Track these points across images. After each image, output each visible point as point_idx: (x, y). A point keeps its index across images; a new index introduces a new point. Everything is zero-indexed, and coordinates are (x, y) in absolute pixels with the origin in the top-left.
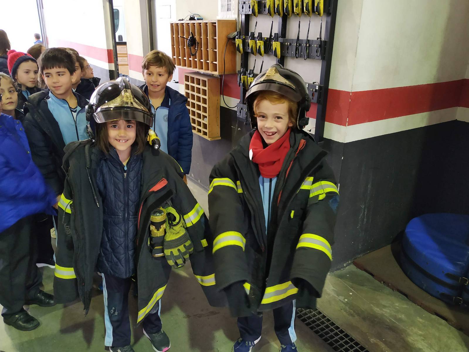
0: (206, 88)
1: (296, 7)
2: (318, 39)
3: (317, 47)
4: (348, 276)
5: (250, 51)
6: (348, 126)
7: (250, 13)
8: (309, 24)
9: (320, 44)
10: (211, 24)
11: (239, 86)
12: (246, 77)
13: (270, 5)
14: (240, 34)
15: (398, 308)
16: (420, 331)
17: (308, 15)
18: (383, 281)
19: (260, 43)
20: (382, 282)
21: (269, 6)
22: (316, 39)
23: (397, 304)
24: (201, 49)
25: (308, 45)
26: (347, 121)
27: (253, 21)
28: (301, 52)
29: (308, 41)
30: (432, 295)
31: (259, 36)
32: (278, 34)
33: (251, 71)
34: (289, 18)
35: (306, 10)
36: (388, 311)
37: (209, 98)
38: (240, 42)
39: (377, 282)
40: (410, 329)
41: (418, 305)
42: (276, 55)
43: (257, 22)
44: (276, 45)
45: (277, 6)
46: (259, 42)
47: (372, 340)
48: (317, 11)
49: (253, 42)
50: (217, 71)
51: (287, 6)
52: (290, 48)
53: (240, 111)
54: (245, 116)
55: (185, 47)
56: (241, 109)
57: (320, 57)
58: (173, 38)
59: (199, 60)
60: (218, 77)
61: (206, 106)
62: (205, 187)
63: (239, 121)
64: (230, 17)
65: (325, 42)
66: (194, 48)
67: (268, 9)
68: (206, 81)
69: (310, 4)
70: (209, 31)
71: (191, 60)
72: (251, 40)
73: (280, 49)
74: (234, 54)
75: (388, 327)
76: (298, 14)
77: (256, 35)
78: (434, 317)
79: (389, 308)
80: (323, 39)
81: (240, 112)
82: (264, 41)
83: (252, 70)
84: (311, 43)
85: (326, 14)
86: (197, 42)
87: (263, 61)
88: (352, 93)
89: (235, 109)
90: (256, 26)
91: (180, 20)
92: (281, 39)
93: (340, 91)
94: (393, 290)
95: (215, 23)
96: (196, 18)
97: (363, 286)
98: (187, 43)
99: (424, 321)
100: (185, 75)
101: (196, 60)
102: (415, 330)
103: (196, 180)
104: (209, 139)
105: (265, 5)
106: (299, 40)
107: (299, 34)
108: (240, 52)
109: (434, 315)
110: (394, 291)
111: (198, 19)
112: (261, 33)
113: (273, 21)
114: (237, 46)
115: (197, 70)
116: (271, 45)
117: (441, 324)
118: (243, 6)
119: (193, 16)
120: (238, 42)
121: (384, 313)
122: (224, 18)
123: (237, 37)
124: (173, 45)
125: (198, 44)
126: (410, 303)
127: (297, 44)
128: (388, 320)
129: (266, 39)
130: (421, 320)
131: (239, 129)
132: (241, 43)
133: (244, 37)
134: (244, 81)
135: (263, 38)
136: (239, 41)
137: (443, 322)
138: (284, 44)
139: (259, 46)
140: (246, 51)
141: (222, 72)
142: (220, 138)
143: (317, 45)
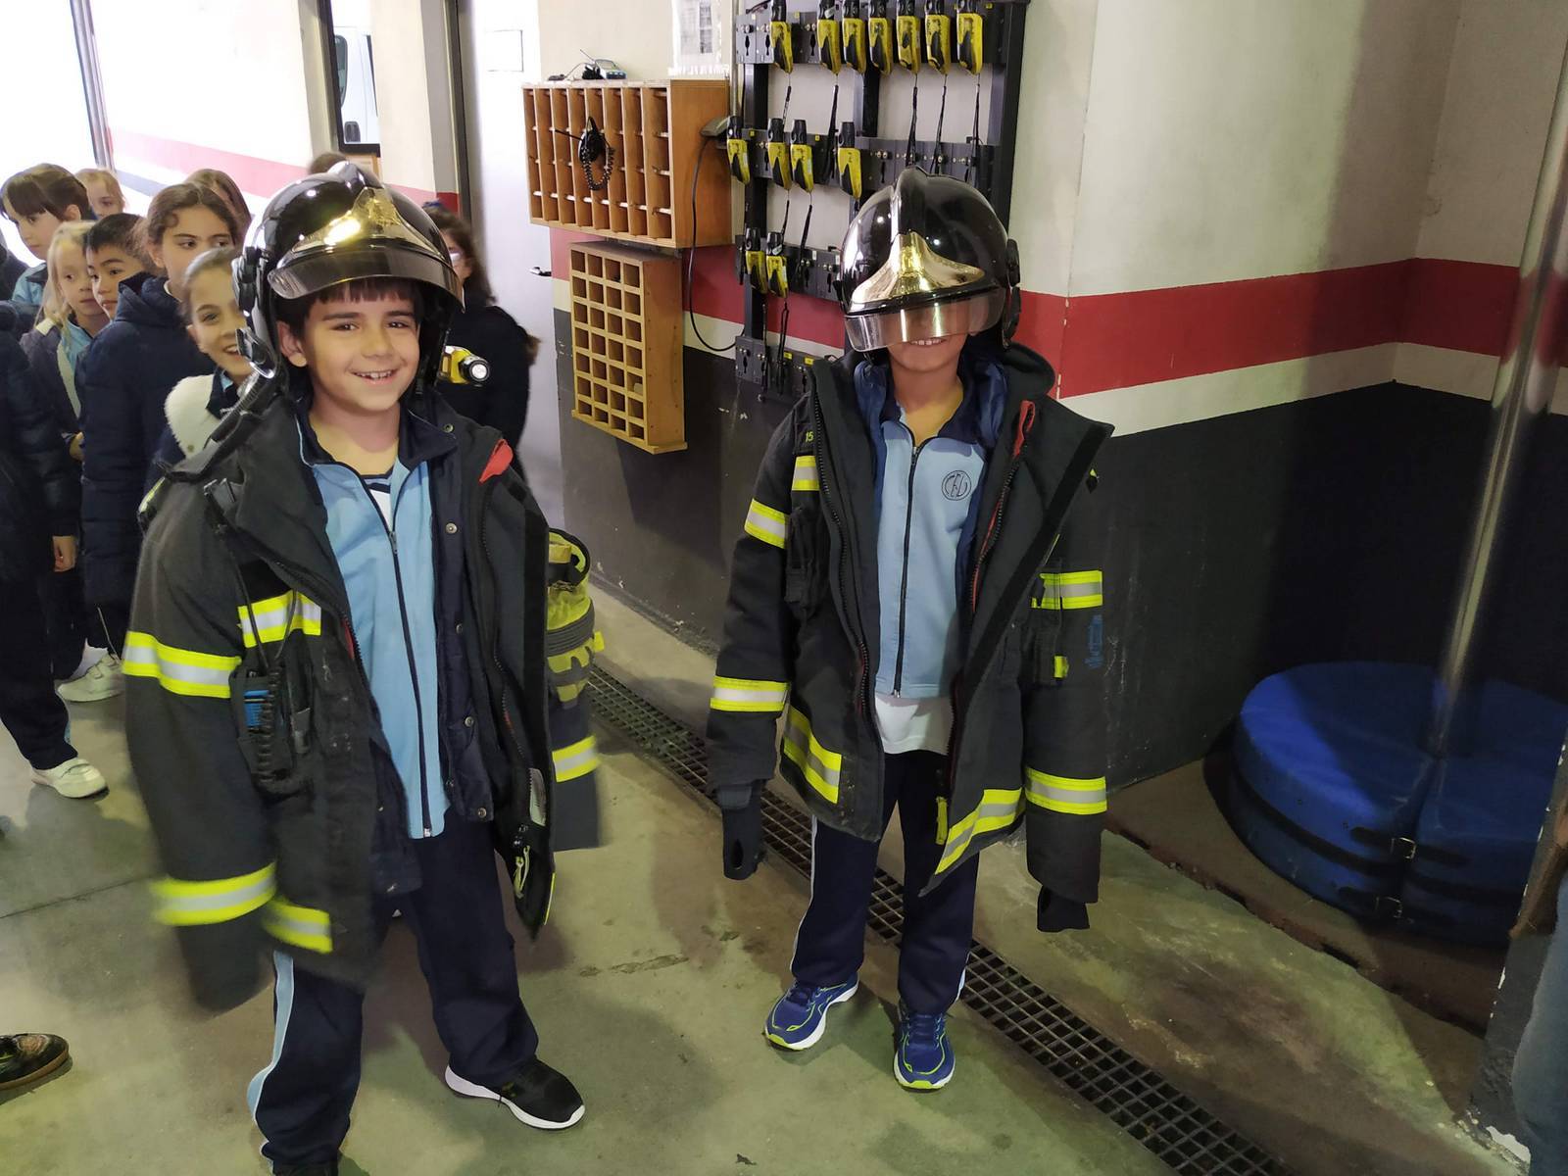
0: (639, 291)
1: (904, 46)
2: (969, 139)
3: (967, 165)
5: (769, 175)
7: (770, 60)
8: (944, 97)
9: (974, 156)
10: (652, 91)
11: (742, 283)
12: (760, 254)
13: (827, 38)
14: (739, 124)
15: (1216, 934)
17: (938, 68)
18: (1173, 862)
19: (802, 151)
20: (1173, 865)
21: (826, 41)
22: (965, 141)
23: (1214, 925)
24: (623, 169)
25: (940, 158)
27: (780, 83)
29: (941, 146)
30: (1316, 897)
31: (796, 129)
32: (852, 123)
33: (776, 236)
34: (887, 77)
35: (933, 55)
36: (1187, 944)
37: (648, 321)
38: (740, 147)
39: (1157, 865)
40: (1249, 989)
41: (1276, 927)
42: (847, 188)
43: (790, 88)
44: (848, 158)
45: (850, 41)
46: (798, 149)
47: (1137, 1022)
48: (963, 58)
49: (779, 147)
50: (670, 237)
51: (879, 41)
52: (889, 166)
53: (745, 359)
54: (761, 375)
55: (571, 164)
56: (748, 353)
58: (531, 136)
59: (617, 204)
60: (676, 255)
61: (641, 346)
62: (640, 601)
63: (742, 391)
64: (711, 72)
65: (989, 149)
66: (601, 167)
67: (823, 49)
68: (638, 268)
69: (944, 38)
70: (646, 115)
71: (590, 204)
72: (772, 141)
73: (859, 170)
74: (723, 185)
75: (1183, 985)
76: (910, 67)
77: (789, 128)
78: (1321, 957)
79: (1191, 937)
80: (983, 141)
81: (745, 364)
82: (812, 147)
83: (778, 234)
84: (949, 153)
85: (990, 65)
86: (610, 148)
87: (811, 207)
88: (1071, 299)
89: (731, 354)
90: (788, 99)
91: (553, 79)
92: (861, 141)
93: (1035, 295)
94: (1204, 887)
95: (665, 90)
96: (603, 73)
97: (1116, 876)
98: (576, 148)
99: (1289, 969)
100: (573, 251)
101: (605, 202)
102: (1263, 992)
103: (610, 580)
104: (651, 450)
105: (813, 37)
106: (914, 145)
107: (913, 125)
108: (740, 178)
109: (1320, 951)
110: (1209, 887)
111: (611, 77)
112: (804, 122)
113: (837, 87)
114: (731, 161)
115: (609, 234)
116: (834, 159)
117: (1340, 976)
118: (747, 38)
119: (594, 66)
120: (736, 147)
121: (1173, 949)
122: (692, 73)
123: (731, 132)
124: (532, 157)
126: (1254, 921)
127: (908, 155)
128: (1185, 969)
129: (817, 139)
130: (1281, 966)
131: (742, 416)
132: (743, 152)
133: (752, 134)
134: (754, 268)
135: (810, 135)
136: (737, 145)
137: (1346, 968)
138: (871, 154)
139: (797, 159)
140: (761, 175)
141: (686, 241)
142: (684, 447)
143: (967, 159)
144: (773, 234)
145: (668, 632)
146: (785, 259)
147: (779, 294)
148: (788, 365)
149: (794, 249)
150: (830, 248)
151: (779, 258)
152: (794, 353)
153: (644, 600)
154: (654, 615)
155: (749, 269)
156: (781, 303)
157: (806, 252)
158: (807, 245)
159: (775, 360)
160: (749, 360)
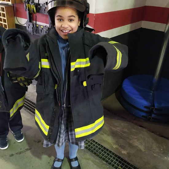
0: (5, 13)
11: (26, 11)
12: (29, 5)
37: (7, 19)
50: (10, 1)
54: (32, 30)
56: (29, 25)
60: (12, 5)
61: (6, 24)
68: (4, 8)
89: (25, 25)
134: (29, 8)
141: (13, 2)
147: (34, 13)
148: (38, 27)
149: (37, 4)
151: (34, 6)
152: (38, 25)
155: (27, 8)
156: (35, 15)
158: (39, 3)
159: (35, 27)
160: (29, 26)
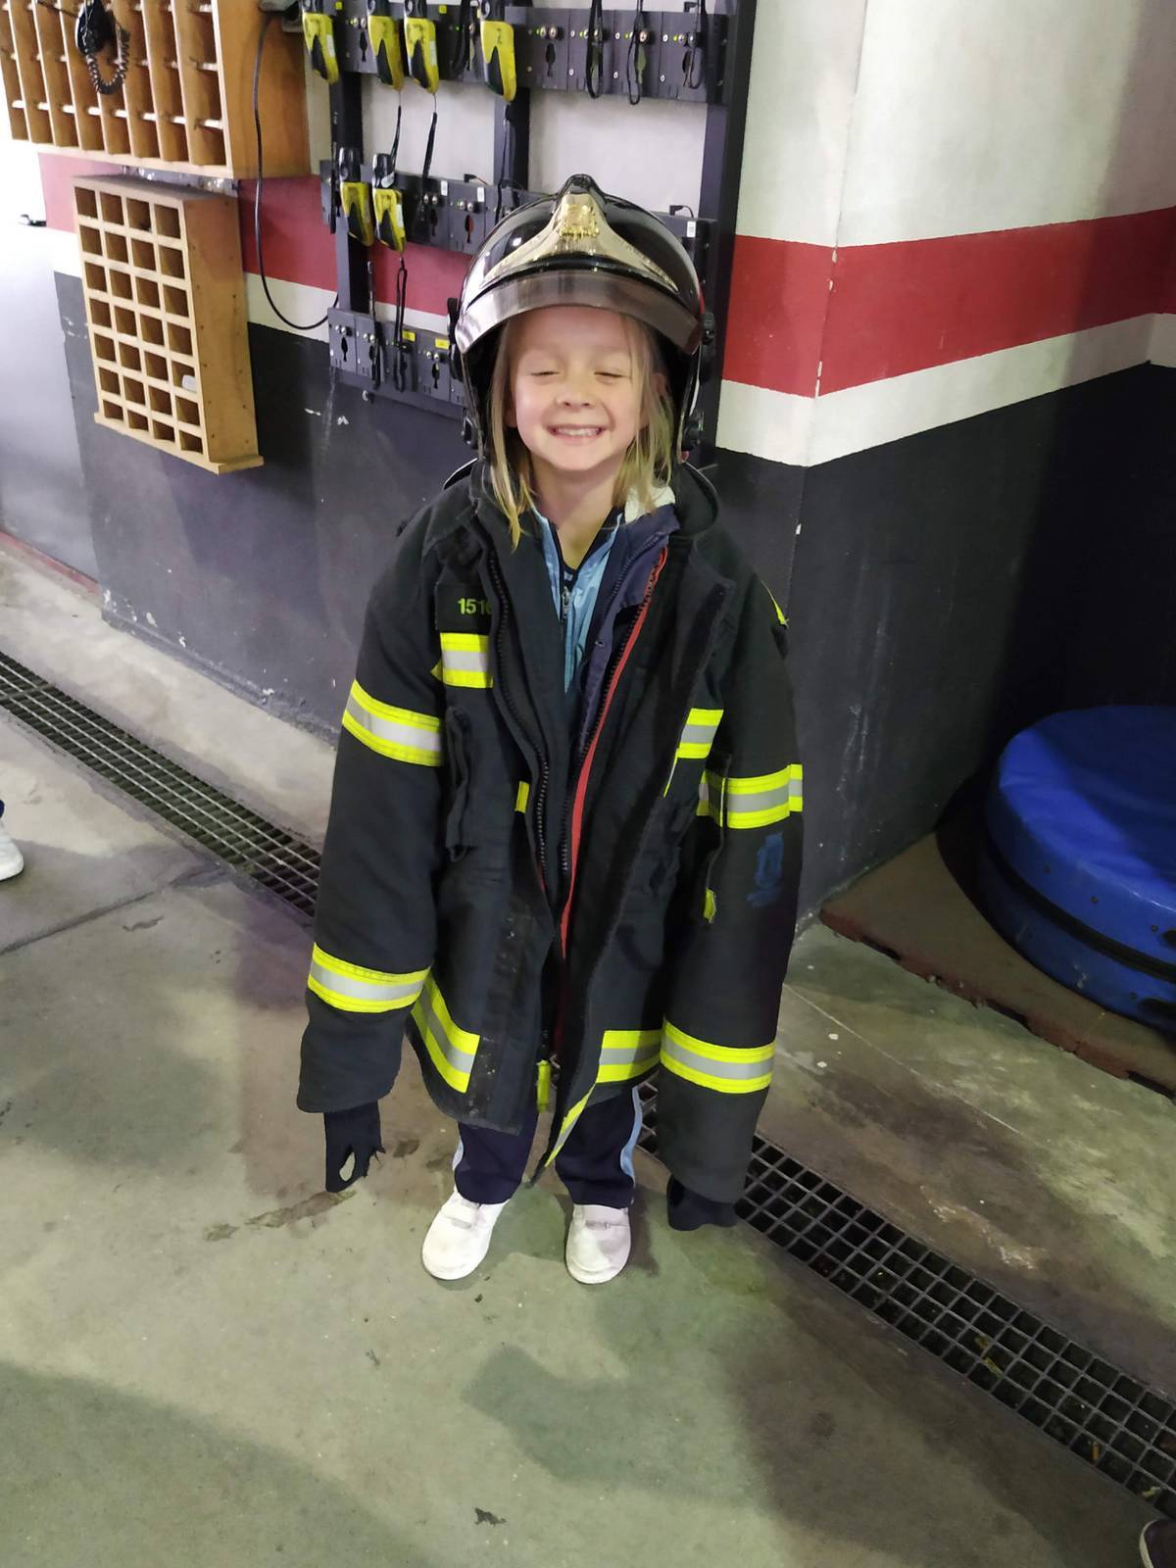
0: (181, 244)
2: (687, 6)
3: (687, 44)
4: (811, 967)
5: (370, 66)
6: (820, 395)
9: (699, 31)
11: (333, 230)
12: (360, 187)
15: (1002, 1069)
16: (1092, 1146)
18: (933, 974)
19: (421, 29)
20: (933, 978)
22: (682, 9)
23: (997, 1057)
24: (144, 63)
25: (643, 36)
26: (819, 375)
28: (613, 68)
29: (644, 18)
30: (1107, 1008)
33: (385, 160)
36: (973, 1087)
37: (196, 288)
38: (323, 27)
39: (913, 979)
40: (1060, 1144)
41: (1066, 1049)
44: (495, 37)
46: (415, 26)
47: (944, 1210)
49: (385, 24)
50: (222, 162)
52: (560, 50)
53: (344, 341)
54: (370, 363)
55: (65, 58)
56: (349, 332)
57: (702, 92)
59: (138, 115)
60: (231, 192)
61: (188, 323)
62: (212, 663)
63: (340, 387)
65: (722, 21)
66: (111, 60)
68: (175, 211)
71: (97, 118)
72: (372, 15)
73: (513, 57)
74: (294, 84)
75: (985, 1149)
78: (1127, 1086)
79: (976, 1076)
80: (713, 8)
81: (344, 347)
82: (435, 22)
83: (388, 157)
84: (656, 27)
86: (123, 32)
87: (435, 117)
88: (840, 250)
89: (321, 334)
92: (513, 11)
93: (783, 246)
94: (974, 1005)
97: (868, 998)
98: (70, 32)
99: (1098, 1108)
100: (76, 188)
101: (120, 113)
102: (1078, 1147)
103: (168, 636)
104: (214, 468)
106: (600, 16)
108: (325, 74)
109: (1125, 1079)
110: (979, 1006)
114: (308, 48)
115: (130, 160)
116: (473, 40)
117: (1153, 1111)
120: (316, 26)
121: (959, 1096)
123: (307, 2)
125: (125, 37)
126: (1042, 1045)
127: (591, 33)
128: (980, 1123)
129: (443, 10)
130: (1086, 1105)
131: (343, 420)
132: (327, 33)
133: (339, 5)
134: (354, 208)
136: (318, 22)
137: (1158, 1099)
138: (530, 32)
139: (414, 40)
140: (355, 69)
141: (248, 170)
142: (259, 462)
143: (687, 35)
144: (380, 157)
145: (253, 703)
146: (400, 194)
147: (393, 246)
148: (409, 348)
149: (412, 179)
150: (468, 177)
151: (392, 193)
152: (418, 332)
153: (216, 663)
154: (232, 681)
155: (345, 209)
156: (392, 261)
157: (431, 184)
158: (432, 173)
159: (390, 342)
160: (350, 341)
